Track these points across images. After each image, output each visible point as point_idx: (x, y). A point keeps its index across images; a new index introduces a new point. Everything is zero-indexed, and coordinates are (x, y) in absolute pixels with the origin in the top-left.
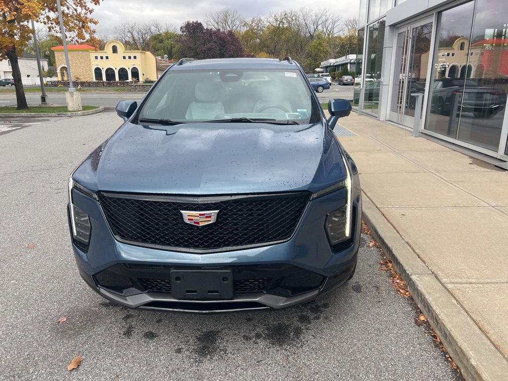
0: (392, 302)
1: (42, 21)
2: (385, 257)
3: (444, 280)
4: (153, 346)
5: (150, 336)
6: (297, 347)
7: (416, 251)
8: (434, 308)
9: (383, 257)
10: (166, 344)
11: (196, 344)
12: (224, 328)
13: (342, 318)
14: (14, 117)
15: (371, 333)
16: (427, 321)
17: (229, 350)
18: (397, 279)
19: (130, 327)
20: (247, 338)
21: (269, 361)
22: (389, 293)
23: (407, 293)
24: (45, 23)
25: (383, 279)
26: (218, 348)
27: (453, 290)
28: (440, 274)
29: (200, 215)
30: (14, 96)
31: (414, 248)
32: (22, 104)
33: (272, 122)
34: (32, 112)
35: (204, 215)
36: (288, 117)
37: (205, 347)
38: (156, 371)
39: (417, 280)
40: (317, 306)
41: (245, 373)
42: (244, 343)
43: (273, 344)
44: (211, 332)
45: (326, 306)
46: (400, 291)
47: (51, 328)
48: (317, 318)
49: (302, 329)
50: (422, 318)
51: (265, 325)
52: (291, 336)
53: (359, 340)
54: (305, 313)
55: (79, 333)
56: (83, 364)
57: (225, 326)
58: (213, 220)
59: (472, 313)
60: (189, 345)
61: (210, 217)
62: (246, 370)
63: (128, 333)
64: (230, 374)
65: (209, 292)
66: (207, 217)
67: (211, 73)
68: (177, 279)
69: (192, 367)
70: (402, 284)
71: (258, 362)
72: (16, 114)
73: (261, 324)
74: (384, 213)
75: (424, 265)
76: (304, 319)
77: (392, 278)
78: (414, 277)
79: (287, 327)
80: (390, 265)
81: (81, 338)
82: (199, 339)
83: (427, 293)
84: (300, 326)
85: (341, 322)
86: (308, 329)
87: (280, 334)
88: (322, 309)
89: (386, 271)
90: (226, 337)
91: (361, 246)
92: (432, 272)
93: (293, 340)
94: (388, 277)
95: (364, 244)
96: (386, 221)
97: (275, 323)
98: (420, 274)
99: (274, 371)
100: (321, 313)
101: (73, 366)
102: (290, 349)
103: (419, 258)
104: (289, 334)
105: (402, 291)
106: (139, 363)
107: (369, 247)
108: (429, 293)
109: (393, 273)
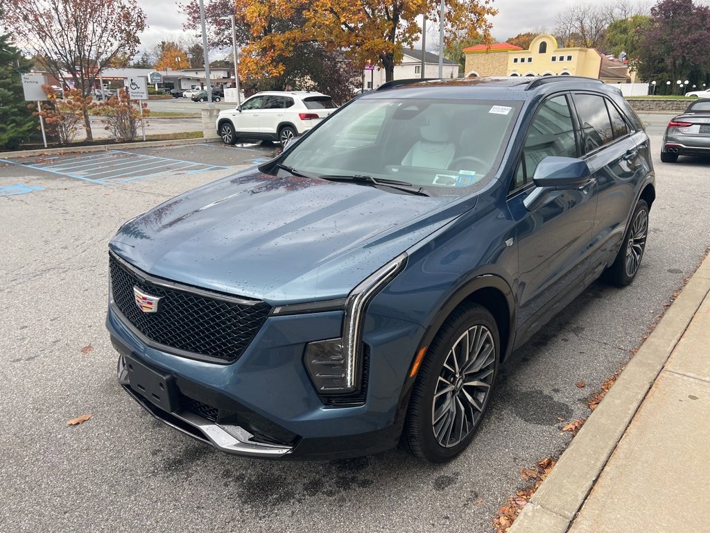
4: (146, 435)
7: (607, 469)
11: (178, 453)
13: (359, 511)
17: (194, 477)
18: (526, 500)
20: (227, 474)
21: (209, 513)
22: (483, 513)
25: (504, 489)
26: (189, 469)
29: (144, 298)
36: (437, 181)
37: (180, 461)
38: (115, 462)
40: (354, 478)
41: (171, 511)
42: (217, 477)
43: (240, 496)
45: (365, 484)
46: (499, 519)
48: (330, 494)
49: (294, 498)
52: (270, 497)
54: (325, 480)
56: (84, 424)
58: (154, 309)
60: (172, 451)
61: (151, 304)
62: (176, 508)
64: (159, 504)
65: (154, 395)
66: (149, 303)
68: (130, 366)
69: (143, 475)
70: (519, 511)
71: (198, 508)
75: (581, 496)
76: (314, 486)
77: (522, 493)
79: (282, 485)
82: (186, 451)
84: (298, 492)
85: (352, 515)
86: (299, 501)
87: (263, 489)
88: (354, 486)
89: (531, 478)
90: (210, 461)
91: (550, 422)
92: (575, 517)
93: (265, 505)
94: (518, 489)
95: (558, 421)
96: (640, 397)
97: (277, 473)
98: (548, 509)
99: (197, 527)
100: (345, 489)
101: (73, 422)
102: (247, 513)
103: (595, 482)
104: (272, 495)
105: (503, 522)
106: (115, 446)
107: (561, 428)
109: (537, 486)
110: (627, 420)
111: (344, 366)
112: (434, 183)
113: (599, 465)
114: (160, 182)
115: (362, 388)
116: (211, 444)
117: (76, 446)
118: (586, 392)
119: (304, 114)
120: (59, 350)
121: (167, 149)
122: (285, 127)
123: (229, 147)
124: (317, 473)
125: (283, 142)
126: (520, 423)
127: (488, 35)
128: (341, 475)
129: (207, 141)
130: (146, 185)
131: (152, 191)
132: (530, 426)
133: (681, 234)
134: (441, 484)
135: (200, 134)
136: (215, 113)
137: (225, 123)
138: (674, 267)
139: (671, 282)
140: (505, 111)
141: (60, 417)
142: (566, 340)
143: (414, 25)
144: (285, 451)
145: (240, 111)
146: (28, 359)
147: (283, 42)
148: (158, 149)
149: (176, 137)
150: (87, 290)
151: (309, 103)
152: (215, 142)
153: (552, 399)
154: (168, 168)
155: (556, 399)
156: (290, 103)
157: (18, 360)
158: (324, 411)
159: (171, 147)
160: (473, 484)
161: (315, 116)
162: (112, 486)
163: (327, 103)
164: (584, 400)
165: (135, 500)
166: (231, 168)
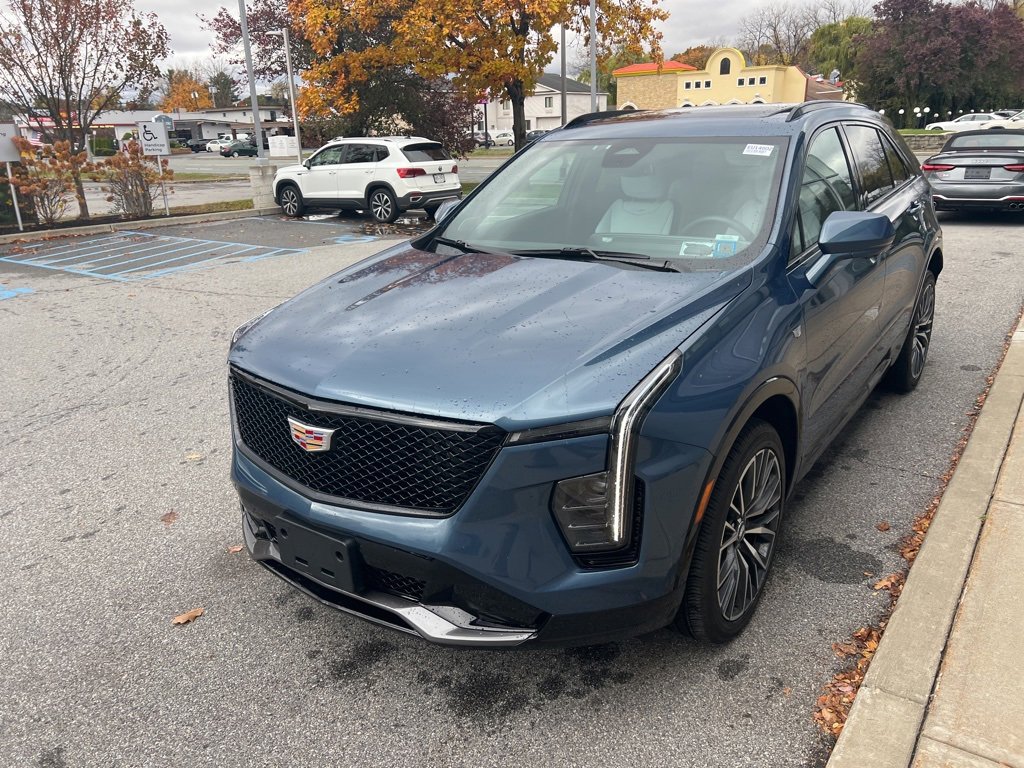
0: (776, 729)
1: (574, 26)
2: (882, 624)
3: (937, 728)
4: (292, 632)
5: (306, 614)
6: (483, 731)
7: (955, 635)
9: (881, 621)
10: (310, 637)
11: (346, 654)
13: (625, 715)
17: (378, 686)
18: (851, 684)
20: (424, 677)
21: (413, 732)
22: (796, 706)
23: (835, 725)
24: (579, 31)
25: (815, 672)
26: (367, 674)
27: (927, 762)
28: (944, 707)
29: (308, 432)
35: (311, 432)
36: (685, 251)
37: (352, 665)
38: (257, 672)
39: (862, 702)
40: (605, 671)
41: (359, 733)
42: (411, 683)
43: (451, 706)
44: (386, 644)
45: (622, 678)
46: (820, 711)
47: (216, 556)
48: (578, 694)
49: (528, 704)
51: (475, 669)
52: (495, 706)
54: (565, 676)
55: (234, 575)
56: (197, 621)
58: (325, 446)
60: (336, 651)
61: (320, 439)
62: (364, 729)
63: (281, 601)
64: (339, 724)
65: (323, 570)
66: (316, 438)
67: (596, 147)
68: (284, 532)
69: (304, 687)
70: (845, 699)
71: (396, 726)
74: (993, 516)
75: (931, 674)
76: (553, 687)
77: (841, 676)
78: (861, 694)
79: (507, 687)
80: (872, 645)
81: (230, 584)
82: (357, 649)
83: (848, 739)
84: (531, 695)
85: (616, 721)
86: (537, 707)
87: (481, 694)
88: (608, 681)
89: (849, 655)
90: (395, 662)
91: (855, 579)
92: (930, 700)
93: (490, 716)
94: (835, 671)
95: (865, 577)
96: (973, 537)
97: (496, 672)
98: (891, 693)
99: (402, 752)
100: (597, 688)
101: (181, 619)
102: (469, 728)
103: (943, 653)
104: (496, 702)
105: (827, 714)
106: (251, 650)
107: (872, 587)
108: (850, 742)
109: (860, 665)
110: (964, 569)
111: (609, 512)
112: (682, 253)
113: (944, 630)
114: (207, 275)
115: (633, 541)
116: (416, 633)
117: (193, 653)
118: (893, 536)
119: (404, 170)
120: (127, 520)
121: (203, 227)
122: (377, 188)
123: (294, 221)
124: (552, 668)
125: (375, 210)
126: (813, 584)
127: (658, 48)
128: (585, 668)
129: (260, 214)
130: (187, 280)
131: (197, 288)
132: (829, 587)
133: (967, 317)
134: (729, 671)
135: (248, 204)
136: (270, 172)
137: (286, 185)
138: (968, 362)
139: (969, 383)
140: (766, 151)
141: (158, 614)
142: (848, 469)
143: (549, 39)
144: (525, 636)
145: (309, 168)
146: (86, 536)
148: (190, 227)
149: (210, 209)
150: (144, 434)
151: (410, 153)
152: (273, 214)
153: (849, 548)
154: (213, 255)
155: (854, 548)
156: (382, 154)
157: (70, 538)
158: (580, 577)
159: (208, 224)
160: (772, 669)
161: (420, 172)
162: (264, 704)
163: (435, 152)
164: (894, 548)
165: (303, 722)
166: (306, 251)
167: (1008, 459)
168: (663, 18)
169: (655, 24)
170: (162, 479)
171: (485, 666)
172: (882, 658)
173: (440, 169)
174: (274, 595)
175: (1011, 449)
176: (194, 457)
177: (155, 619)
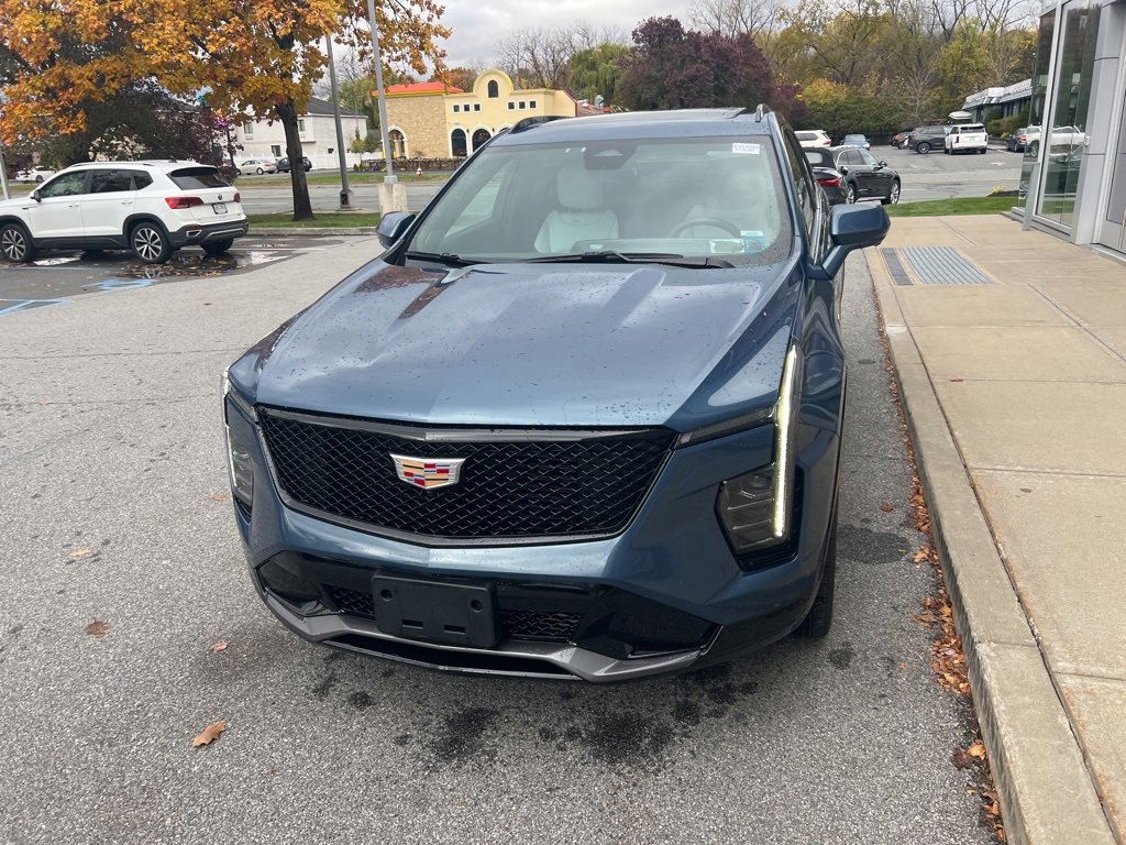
0: (915, 702)
1: (347, 39)
2: (941, 591)
3: (1059, 664)
4: (358, 723)
5: (362, 701)
6: (646, 772)
7: (1020, 584)
8: (1003, 731)
9: (938, 589)
10: (384, 722)
11: (441, 731)
12: (509, 707)
13: (775, 722)
14: (283, 236)
15: (832, 767)
16: (986, 759)
17: (501, 754)
18: (951, 647)
19: (332, 678)
20: (547, 735)
21: (574, 791)
22: (918, 677)
23: (961, 686)
24: (353, 45)
25: (914, 645)
26: (481, 746)
27: (1072, 692)
28: (1056, 649)
29: (427, 466)
30: (288, 193)
31: (1017, 576)
32: (302, 208)
33: (671, 261)
34: (315, 226)
35: (433, 466)
36: (716, 248)
37: (456, 741)
39: (988, 656)
40: (728, 686)
41: (514, 808)
42: (537, 744)
43: (596, 757)
44: (479, 710)
45: (749, 689)
46: (942, 676)
47: (196, 660)
48: (717, 714)
49: (674, 734)
50: (976, 751)
51: (596, 713)
52: (642, 744)
53: (795, 779)
54: (693, 699)
55: (238, 676)
56: (223, 737)
57: (512, 703)
58: (452, 479)
59: (1097, 755)
60: (427, 731)
61: (447, 471)
63: (322, 691)
64: (484, 805)
65: (448, 628)
66: (439, 471)
67: (568, 150)
68: (385, 593)
69: (416, 777)
70: (956, 662)
71: (550, 790)
72: (288, 230)
73: (590, 709)
74: (978, 482)
75: (1024, 621)
76: (687, 712)
77: (938, 643)
78: (983, 649)
79: (642, 723)
80: (946, 610)
81: (239, 687)
82: (450, 722)
83: (1000, 691)
84: (672, 725)
85: (769, 729)
86: (686, 735)
87: (619, 738)
88: (737, 695)
89: (932, 623)
90: (504, 727)
91: (894, 557)
92: (1038, 642)
93: (644, 755)
94: (930, 639)
95: (901, 554)
96: (975, 502)
97: (620, 711)
98: (1003, 643)
99: (576, 815)
100: (731, 703)
101: (201, 740)
102: (629, 772)
103: (1020, 601)
104: (641, 740)
105: (950, 678)
106: (320, 753)
107: (912, 561)
108: (1004, 693)
109: (947, 631)
110: (986, 529)
111: (771, 508)
113: (1007, 582)
115: (792, 534)
116: (573, 677)
117: (246, 774)
118: (900, 515)
119: (175, 199)
120: (37, 641)
123: (24, 267)
124: (675, 695)
125: (139, 249)
126: (861, 567)
128: (707, 687)
132: (876, 568)
134: (840, 660)
137: (6, 223)
138: (862, 357)
139: (874, 375)
140: (753, 149)
141: (163, 740)
143: (315, 52)
144: (696, 654)
145: (39, 201)
147: (91, 80)
151: (177, 179)
153: (870, 531)
155: (875, 530)
156: (142, 181)
160: (877, 650)
161: (196, 202)
162: (378, 808)
163: (208, 177)
164: (906, 524)
165: (440, 813)
166: (64, 300)
167: (956, 433)
168: (445, 35)
169: (435, 40)
170: (53, 586)
171: (605, 709)
172: (977, 615)
173: (220, 198)
174: (307, 688)
175: (952, 425)
176: (81, 553)
177: (164, 748)
